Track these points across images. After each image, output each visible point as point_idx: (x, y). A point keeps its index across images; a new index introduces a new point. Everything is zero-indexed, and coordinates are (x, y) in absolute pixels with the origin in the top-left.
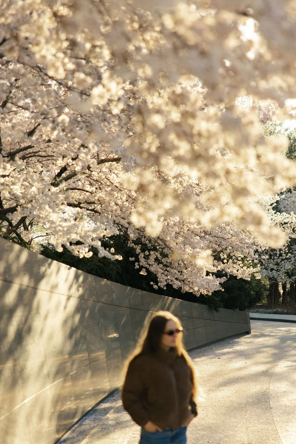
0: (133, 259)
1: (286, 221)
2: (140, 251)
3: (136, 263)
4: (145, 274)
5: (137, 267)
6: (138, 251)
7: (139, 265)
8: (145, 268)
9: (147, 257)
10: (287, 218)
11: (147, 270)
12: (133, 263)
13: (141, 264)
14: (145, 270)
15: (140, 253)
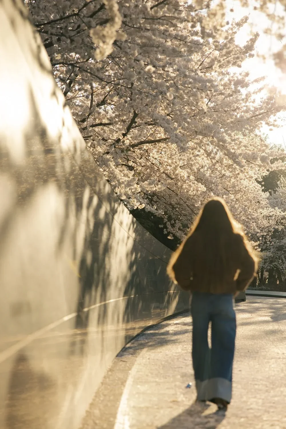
0: (162, 226)
1: (271, 214)
2: (167, 220)
3: (165, 229)
4: (173, 238)
5: (165, 232)
6: (166, 220)
7: (167, 231)
8: (172, 233)
9: (173, 226)
10: (272, 211)
11: (174, 236)
12: (162, 229)
13: (169, 230)
14: (172, 235)
15: (167, 222)
